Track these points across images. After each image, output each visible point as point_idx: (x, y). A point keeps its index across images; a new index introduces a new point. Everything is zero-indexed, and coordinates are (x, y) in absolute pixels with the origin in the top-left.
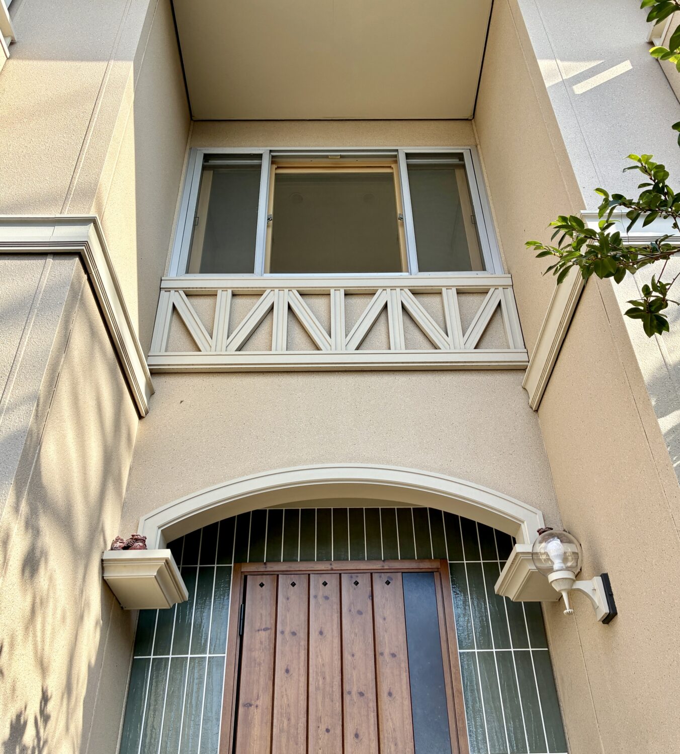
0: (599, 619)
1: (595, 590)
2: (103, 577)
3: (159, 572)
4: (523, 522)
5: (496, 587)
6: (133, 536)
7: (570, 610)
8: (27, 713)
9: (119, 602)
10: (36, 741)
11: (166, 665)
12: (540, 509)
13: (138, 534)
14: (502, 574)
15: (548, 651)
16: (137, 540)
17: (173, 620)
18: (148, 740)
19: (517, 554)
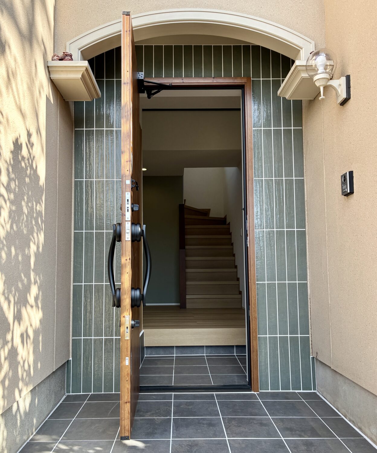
0: (338, 103)
1: (340, 85)
2: (50, 77)
3: (83, 76)
4: (302, 49)
5: (279, 92)
6: (64, 53)
7: (323, 97)
8: (21, 139)
9: (62, 96)
10: (29, 155)
11: (93, 133)
12: (314, 40)
13: (67, 52)
14: (282, 86)
15: (302, 129)
16: (66, 55)
17: (94, 110)
18: (88, 169)
19: (297, 66)
